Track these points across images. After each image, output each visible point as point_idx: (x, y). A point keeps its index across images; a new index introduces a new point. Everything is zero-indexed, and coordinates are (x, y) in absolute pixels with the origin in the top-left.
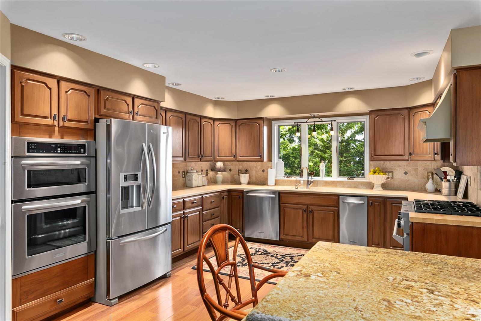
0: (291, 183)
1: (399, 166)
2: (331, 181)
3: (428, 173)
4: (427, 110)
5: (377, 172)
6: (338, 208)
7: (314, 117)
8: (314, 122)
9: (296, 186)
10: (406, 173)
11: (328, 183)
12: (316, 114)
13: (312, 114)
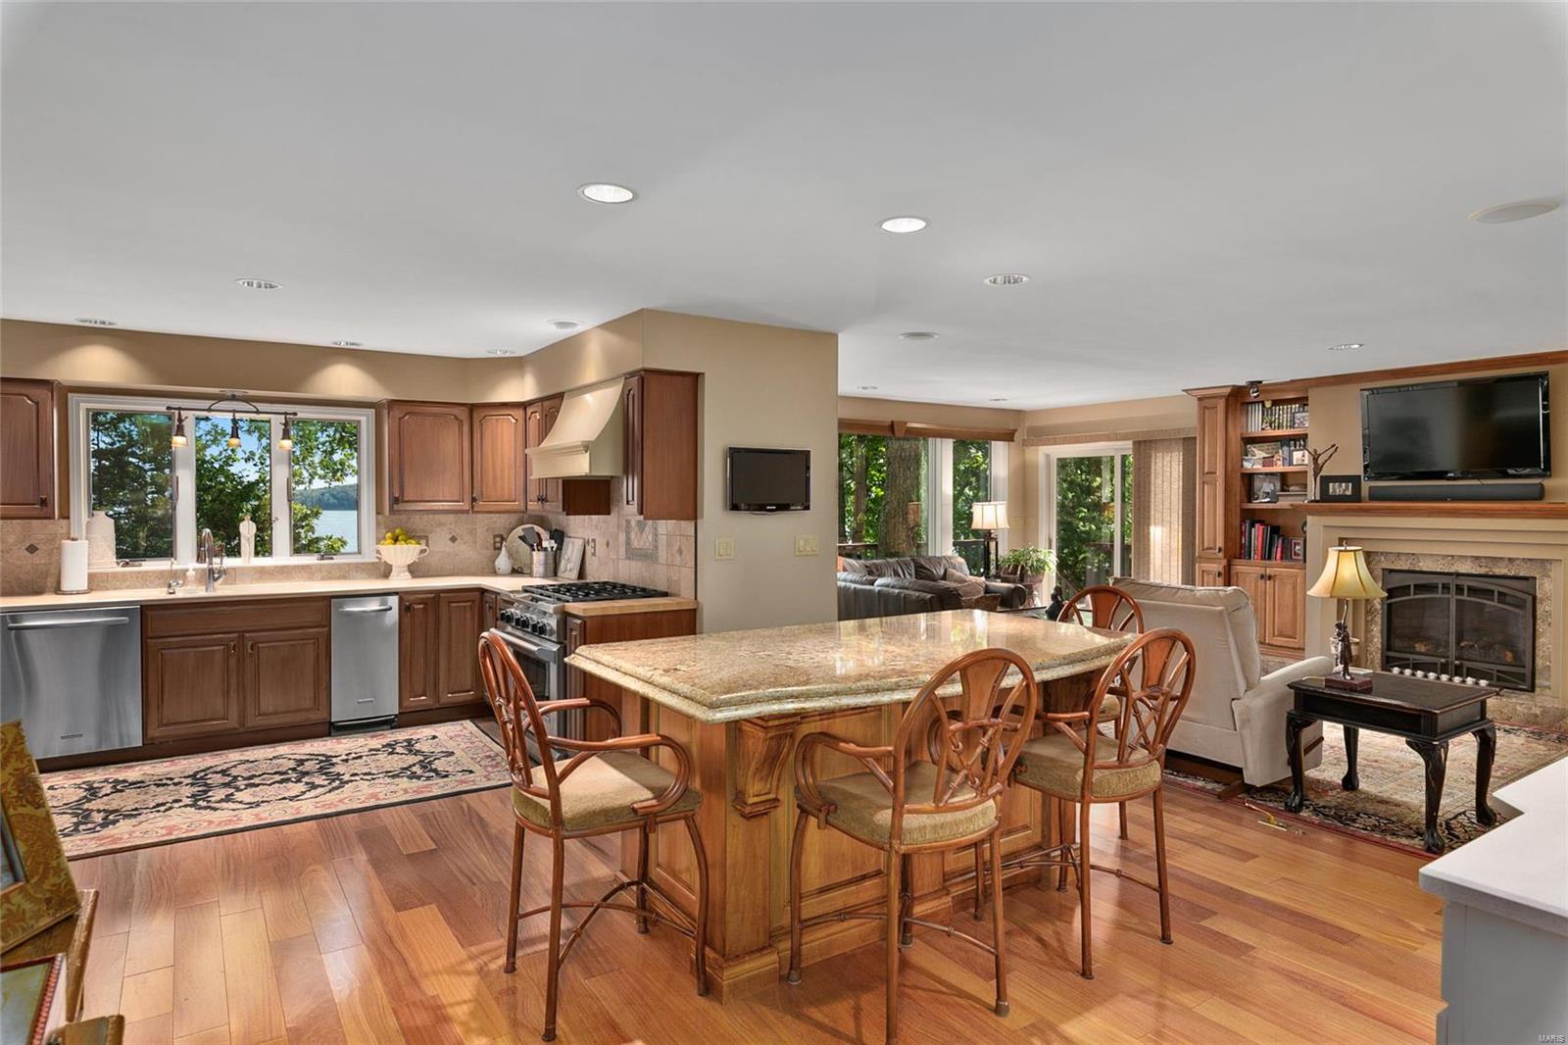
0: (145, 580)
1: (441, 525)
2: (277, 567)
3: (495, 536)
4: (512, 413)
5: (400, 538)
6: (326, 629)
7: (233, 398)
8: (234, 411)
9: (170, 586)
10: (453, 539)
11: (268, 572)
12: (239, 392)
13: (229, 392)
